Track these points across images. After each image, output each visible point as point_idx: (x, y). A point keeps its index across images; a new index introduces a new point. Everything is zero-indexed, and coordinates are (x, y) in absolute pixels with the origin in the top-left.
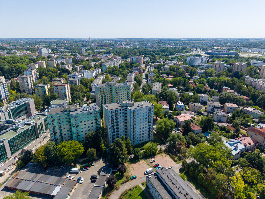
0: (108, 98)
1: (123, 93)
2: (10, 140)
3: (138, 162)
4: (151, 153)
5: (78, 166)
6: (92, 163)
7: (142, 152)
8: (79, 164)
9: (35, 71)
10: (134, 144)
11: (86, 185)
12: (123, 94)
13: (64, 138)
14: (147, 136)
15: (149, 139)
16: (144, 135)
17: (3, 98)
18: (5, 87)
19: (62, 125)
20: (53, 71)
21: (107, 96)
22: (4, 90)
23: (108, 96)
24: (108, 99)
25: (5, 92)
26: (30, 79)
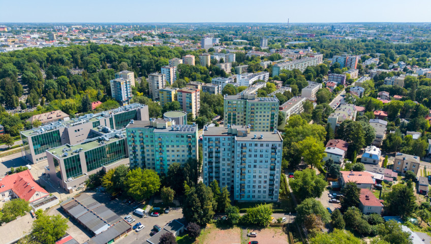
0: (240, 119)
1: (265, 114)
2: (88, 152)
3: (229, 228)
4: (255, 221)
5: (149, 208)
6: (167, 209)
7: (241, 215)
8: (151, 206)
9: (175, 69)
10: (242, 199)
12: (264, 116)
14: (268, 192)
15: (272, 199)
16: (262, 189)
17: (124, 100)
18: (128, 86)
19: (145, 146)
20: (203, 71)
21: (238, 115)
22: (127, 90)
23: (240, 115)
24: (240, 121)
25: (127, 93)
26: (162, 79)
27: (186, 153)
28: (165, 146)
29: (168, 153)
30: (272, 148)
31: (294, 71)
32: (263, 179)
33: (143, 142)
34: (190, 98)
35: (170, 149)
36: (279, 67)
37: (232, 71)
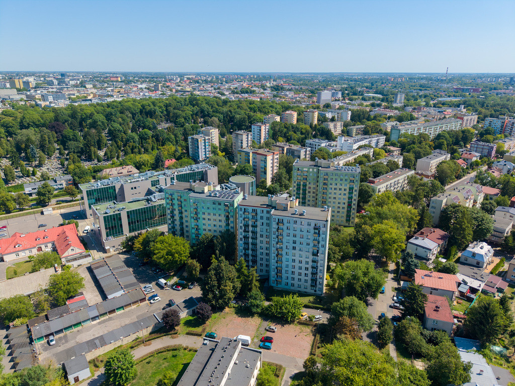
0: (312, 190)
1: (341, 187)
2: (131, 211)
3: (248, 316)
4: (280, 313)
5: (175, 279)
6: (192, 284)
7: (266, 304)
8: (178, 278)
9: (267, 128)
10: (279, 286)
11: (154, 309)
12: (340, 189)
13: (185, 231)
14: (310, 282)
15: (315, 291)
16: (303, 278)
18: (207, 144)
19: (183, 210)
20: (304, 131)
21: (310, 186)
22: (205, 149)
23: (312, 186)
24: (312, 192)
25: (205, 152)
26: (248, 138)
27: (223, 224)
28: (201, 213)
29: (204, 222)
30: (315, 229)
31: (421, 135)
32: (304, 265)
33: (181, 206)
34: (265, 162)
35: (206, 216)
36: (400, 130)
37: (343, 131)
